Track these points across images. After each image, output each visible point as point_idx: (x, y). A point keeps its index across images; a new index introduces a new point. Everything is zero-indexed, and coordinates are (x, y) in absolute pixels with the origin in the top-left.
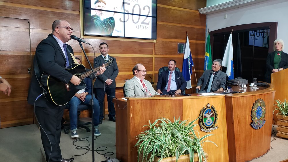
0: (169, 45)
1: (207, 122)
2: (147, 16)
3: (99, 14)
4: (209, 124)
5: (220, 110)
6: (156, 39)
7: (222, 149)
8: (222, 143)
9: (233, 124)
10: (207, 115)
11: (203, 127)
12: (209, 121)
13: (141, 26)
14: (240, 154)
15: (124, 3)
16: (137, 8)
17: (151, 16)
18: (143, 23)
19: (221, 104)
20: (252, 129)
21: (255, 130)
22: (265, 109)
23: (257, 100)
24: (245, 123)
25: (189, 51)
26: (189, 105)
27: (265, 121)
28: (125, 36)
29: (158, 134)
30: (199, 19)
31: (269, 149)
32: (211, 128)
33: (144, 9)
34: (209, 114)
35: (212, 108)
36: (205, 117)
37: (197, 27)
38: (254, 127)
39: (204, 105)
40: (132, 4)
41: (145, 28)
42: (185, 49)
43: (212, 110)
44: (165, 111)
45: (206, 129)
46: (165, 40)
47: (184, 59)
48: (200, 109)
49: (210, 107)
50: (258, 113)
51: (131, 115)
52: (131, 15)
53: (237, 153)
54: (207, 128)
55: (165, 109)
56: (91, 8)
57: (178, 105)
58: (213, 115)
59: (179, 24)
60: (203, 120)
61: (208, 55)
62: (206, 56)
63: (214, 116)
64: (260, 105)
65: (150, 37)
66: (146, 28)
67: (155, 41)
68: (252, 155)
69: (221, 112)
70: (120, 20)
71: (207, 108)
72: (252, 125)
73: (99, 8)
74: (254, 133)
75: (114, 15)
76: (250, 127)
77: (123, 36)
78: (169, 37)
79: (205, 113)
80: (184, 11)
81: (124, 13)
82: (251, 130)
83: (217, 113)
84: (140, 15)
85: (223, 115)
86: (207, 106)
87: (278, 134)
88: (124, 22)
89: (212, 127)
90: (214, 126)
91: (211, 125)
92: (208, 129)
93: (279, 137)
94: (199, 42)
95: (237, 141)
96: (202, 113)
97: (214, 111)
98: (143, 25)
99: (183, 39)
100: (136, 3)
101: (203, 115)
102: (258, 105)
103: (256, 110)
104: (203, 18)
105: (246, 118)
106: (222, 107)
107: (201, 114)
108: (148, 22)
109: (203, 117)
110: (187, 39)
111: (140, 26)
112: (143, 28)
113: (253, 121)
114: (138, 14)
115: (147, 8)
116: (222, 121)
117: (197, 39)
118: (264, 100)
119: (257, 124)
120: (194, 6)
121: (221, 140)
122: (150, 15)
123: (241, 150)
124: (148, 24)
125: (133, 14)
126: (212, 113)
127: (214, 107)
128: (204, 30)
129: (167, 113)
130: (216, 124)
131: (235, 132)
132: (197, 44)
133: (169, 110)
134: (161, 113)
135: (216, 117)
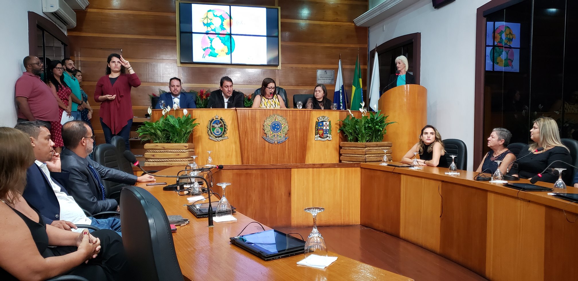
1: (215, 132)
4: (218, 134)
5: (230, 122)
8: (234, 153)
10: (216, 125)
19: (232, 117)
21: (270, 144)
23: (271, 114)
24: (255, 136)
26: (198, 115)
32: (220, 138)
38: (268, 140)
39: (213, 117)
43: (220, 121)
45: (215, 138)
50: (275, 128)
54: (216, 137)
58: (222, 126)
60: (211, 130)
64: (277, 120)
69: (232, 123)
71: (216, 119)
72: (265, 138)
74: (268, 147)
79: (213, 123)
82: (265, 143)
86: (215, 117)
89: (221, 136)
90: (223, 136)
92: (217, 138)
95: (244, 151)
96: (210, 123)
97: (223, 122)
101: (211, 125)
102: (274, 119)
103: (270, 124)
105: (255, 131)
113: (266, 134)
116: (233, 133)
119: (272, 138)
121: (232, 150)
123: (251, 160)
126: (221, 124)
127: (223, 119)
130: (226, 135)
131: (242, 142)
135: (225, 128)
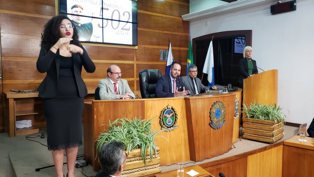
0: (151, 52)
1: (167, 122)
2: (127, 22)
3: (76, 19)
4: (169, 124)
6: (137, 45)
7: (183, 147)
8: (183, 142)
9: (192, 123)
10: (167, 116)
11: (164, 126)
12: (169, 121)
13: (121, 32)
14: (199, 152)
15: (102, 8)
16: (116, 14)
17: (132, 22)
18: (123, 29)
19: (181, 105)
20: (212, 129)
21: (214, 130)
22: (225, 111)
23: (215, 102)
24: (204, 124)
25: (172, 58)
26: (150, 106)
27: (225, 122)
28: (104, 42)
29: (116, 131)
30: (182, 25)
31: (231, 149)
32: (171, 128)
33: (124, 14)
34: (169, 114)
35: (172, 109)
36: (165, 117)
37: (180, 34)
38: (213, 127)
39: (165, 106)
40: (111, 10)
41: (125, 33)
42: (168, 56)
43: (172, 110)
44: (128, 113)
45: (167, 129)
46: (147, 46)
47: (167, 65)
48: (161, 110)
49: (171, 108)
50: (217, 114)
51: (95, 117)
52: (110, 21)
53: (196, 151)
54: (168, 127)
55: (127, 111)
56: (68, 12)
57: (140, 106)
58: (173, 116)
59: (161, 31)
60: (164, 120)
61: (190, 62)
62: (188, 63)
63: (175, 116)
64: (219, 107)
65: (131, 43)
66: (127, 34)
67: (136, 47)
68: (212, 153)
69: (181, 112)
70: (99, 25)
71: (167, 108)
72: (211, 125)
73: (76, 13)
74: (213, 133)
75: (92, 20)
76: (209, 127)
77: (102, 42)
78: (151, 44)
79: (166, 114)
80: (166, 18)
81: (103, 19)
82: (210, 130)
83: (177, 113)
84: (119, 21)
85: (183, 116)
86: (167, 107)
87: (244, 136)
88: (103, 27)
89: (172, 126)
90: (174, 126)
91: (172, 125)
92: (169, 129)
93: (245, 139)
94: (182, 49)
95: (196, 140)
96: (162, 113)
97: (174, 111)
98: (123, 31)
99: (166, 45)
100: (116, 9)
101: (164, 116)
102: (217, 106)
103: (214, 111)
104: (186, 24)
105: (204, 119)
106: (182, 108)
107: (162, 115)
108: (128, 28)
109: (164, 117)
110: (169, 46)
111: (119, 32)
112: (123, 34)
113: (212, 121)
114: (118, 20)
115: (127, 14)
116: (182, 121)
117: (180, 46)
118: (224, 102)
119: (216, 124)
120: (176, 13)
121: (182, 139)
122: (131, 20)
123: (201, 148)
124: (129, 30)
125: (112, 20)
126: (172, 114)
127: (174, 108)
128: (188, 37)
129: (130, 114)
130: (176, 124)
131: (194, 131)
132: (180, 51)
133: (132, 111)
134: (124, 114)
135: (176, 117)
